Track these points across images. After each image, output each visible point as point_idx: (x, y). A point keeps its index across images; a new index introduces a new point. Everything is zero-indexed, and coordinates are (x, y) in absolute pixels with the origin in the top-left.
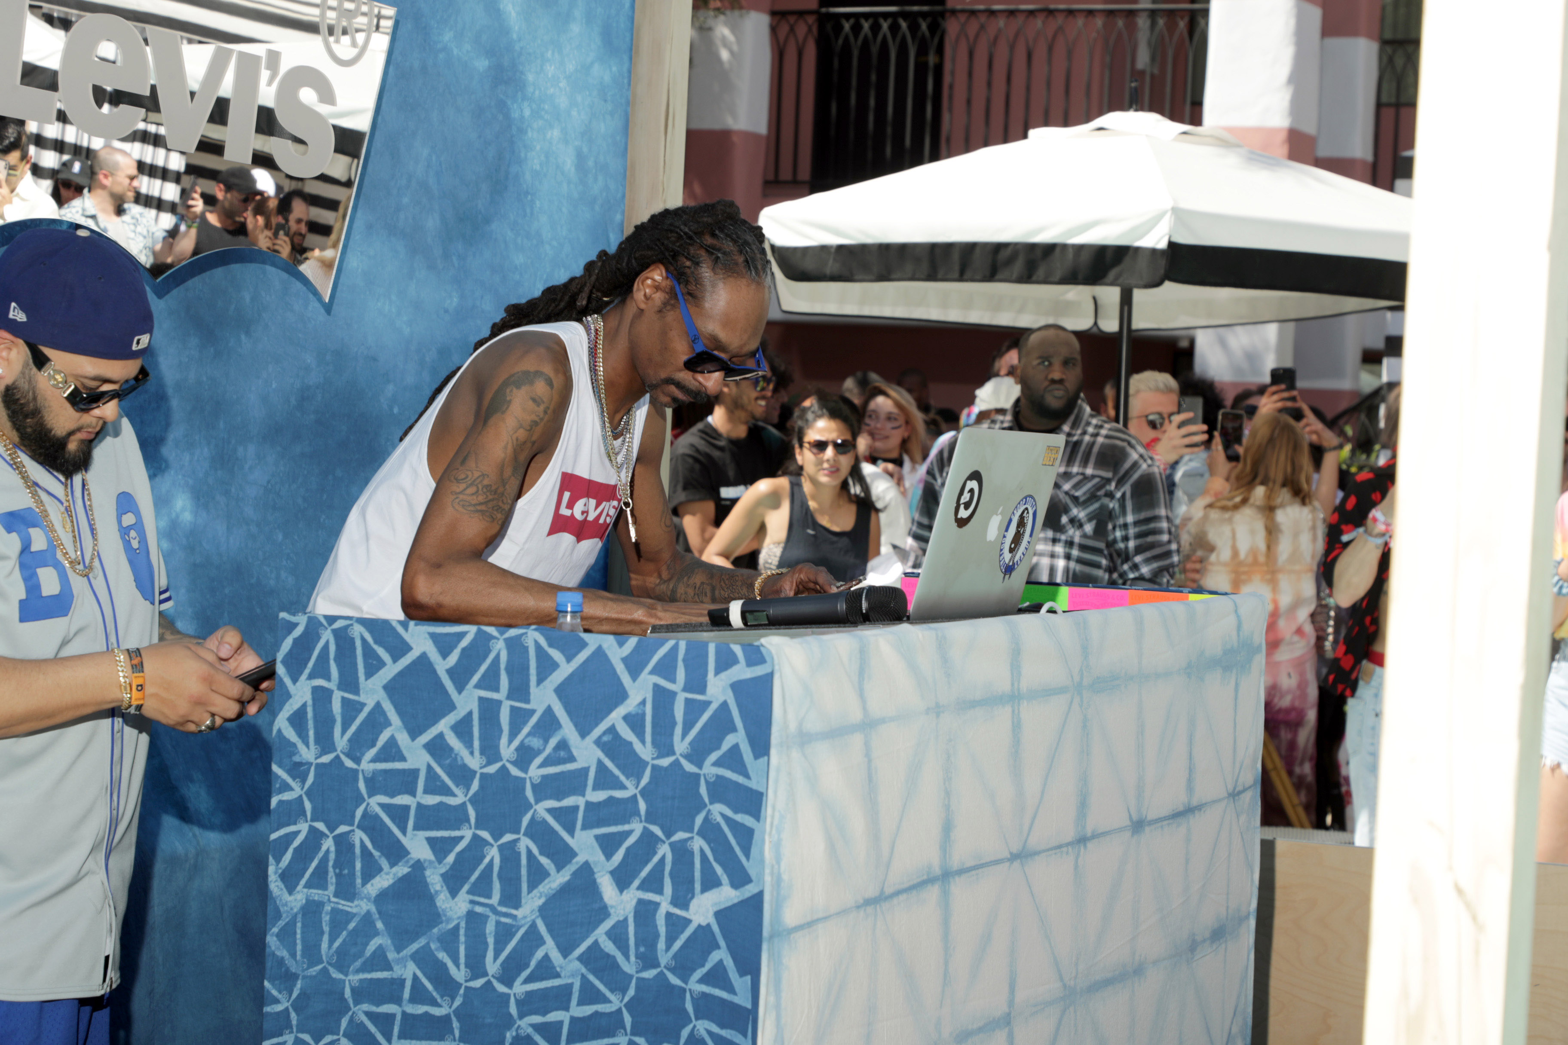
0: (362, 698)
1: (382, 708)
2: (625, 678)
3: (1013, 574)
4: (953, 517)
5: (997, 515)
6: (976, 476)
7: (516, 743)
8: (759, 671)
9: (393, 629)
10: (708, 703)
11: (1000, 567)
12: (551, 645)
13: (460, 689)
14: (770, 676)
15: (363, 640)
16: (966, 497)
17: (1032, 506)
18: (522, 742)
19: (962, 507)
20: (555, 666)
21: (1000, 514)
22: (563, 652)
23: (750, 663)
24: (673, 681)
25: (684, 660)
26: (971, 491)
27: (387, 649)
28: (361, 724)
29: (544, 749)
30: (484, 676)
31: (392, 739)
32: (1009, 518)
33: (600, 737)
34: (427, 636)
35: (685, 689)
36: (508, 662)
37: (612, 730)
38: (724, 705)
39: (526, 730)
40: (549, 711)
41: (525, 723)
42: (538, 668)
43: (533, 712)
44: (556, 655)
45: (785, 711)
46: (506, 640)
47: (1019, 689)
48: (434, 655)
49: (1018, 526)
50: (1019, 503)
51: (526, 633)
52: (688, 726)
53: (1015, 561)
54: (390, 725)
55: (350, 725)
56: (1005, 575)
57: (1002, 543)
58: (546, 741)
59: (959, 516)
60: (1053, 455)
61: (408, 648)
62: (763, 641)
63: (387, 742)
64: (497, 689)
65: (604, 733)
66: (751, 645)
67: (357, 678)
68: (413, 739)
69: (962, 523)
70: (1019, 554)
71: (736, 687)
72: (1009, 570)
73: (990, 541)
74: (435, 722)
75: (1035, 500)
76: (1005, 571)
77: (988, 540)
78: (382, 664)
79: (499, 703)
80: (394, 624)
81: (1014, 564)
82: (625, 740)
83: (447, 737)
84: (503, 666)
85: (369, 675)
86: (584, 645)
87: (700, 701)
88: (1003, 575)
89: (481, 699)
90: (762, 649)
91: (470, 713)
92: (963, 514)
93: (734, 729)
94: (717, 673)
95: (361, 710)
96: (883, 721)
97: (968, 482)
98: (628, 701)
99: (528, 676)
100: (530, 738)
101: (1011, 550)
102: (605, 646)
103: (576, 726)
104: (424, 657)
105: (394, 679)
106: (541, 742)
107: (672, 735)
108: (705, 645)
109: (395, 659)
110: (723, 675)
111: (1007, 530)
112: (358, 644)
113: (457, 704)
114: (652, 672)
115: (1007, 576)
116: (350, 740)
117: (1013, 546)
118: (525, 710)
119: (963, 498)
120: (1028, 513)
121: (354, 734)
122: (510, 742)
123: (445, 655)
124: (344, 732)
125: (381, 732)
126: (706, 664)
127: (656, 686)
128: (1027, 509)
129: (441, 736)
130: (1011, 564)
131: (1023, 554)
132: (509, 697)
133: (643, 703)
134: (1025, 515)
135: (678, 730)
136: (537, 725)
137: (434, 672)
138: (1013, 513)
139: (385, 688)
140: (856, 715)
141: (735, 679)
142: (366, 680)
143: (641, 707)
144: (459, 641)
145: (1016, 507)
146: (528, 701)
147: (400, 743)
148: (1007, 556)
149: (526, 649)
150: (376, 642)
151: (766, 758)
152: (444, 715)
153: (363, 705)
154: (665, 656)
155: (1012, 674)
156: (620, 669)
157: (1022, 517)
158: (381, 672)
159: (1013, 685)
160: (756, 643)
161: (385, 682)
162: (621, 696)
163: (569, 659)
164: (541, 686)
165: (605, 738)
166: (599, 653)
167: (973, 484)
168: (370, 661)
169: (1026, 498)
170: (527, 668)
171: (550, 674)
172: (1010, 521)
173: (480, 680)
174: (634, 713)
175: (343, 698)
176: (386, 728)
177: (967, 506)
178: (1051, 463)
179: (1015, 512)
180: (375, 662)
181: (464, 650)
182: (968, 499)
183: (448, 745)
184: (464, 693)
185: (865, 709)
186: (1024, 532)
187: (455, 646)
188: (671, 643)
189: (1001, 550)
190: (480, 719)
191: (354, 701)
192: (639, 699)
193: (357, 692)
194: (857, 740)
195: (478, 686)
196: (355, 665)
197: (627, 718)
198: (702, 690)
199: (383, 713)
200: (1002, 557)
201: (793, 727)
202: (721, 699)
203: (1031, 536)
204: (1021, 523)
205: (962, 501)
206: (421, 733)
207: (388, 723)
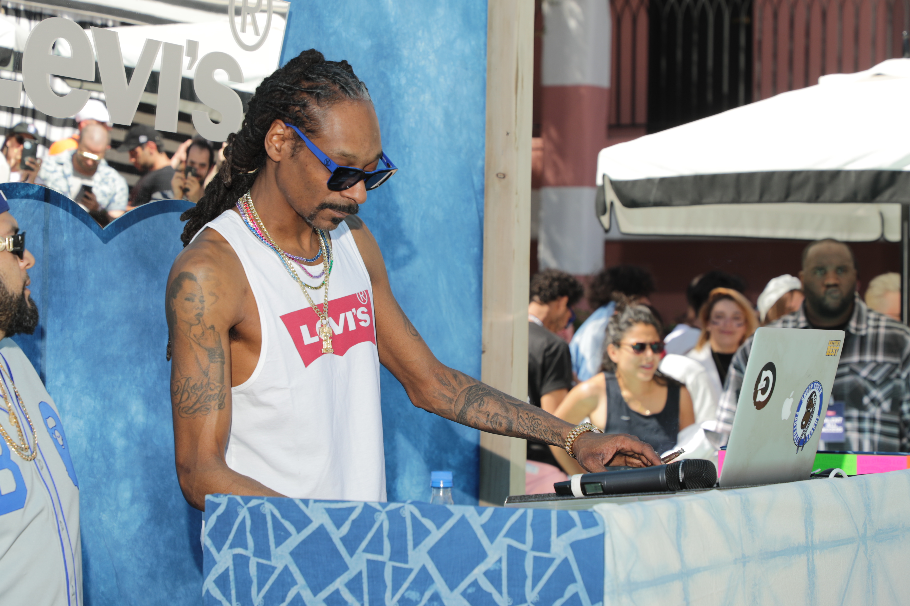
0: (273, 563)
1: (289, 570)
2: (485, 541)
3: (806, 446)
4: (752, 401)
5: (789, 398)
6: (770, 367)
7: (398, 596)
8: (593, 532)
9: (296, 506)
10: (551, 560)
11: (794, 440)
12: (423, 516)
13: (352, 553)
14: (601, 537)
15: (273, 516)
16: (762, 384)
17: (819, 390)
18: (403, 596)
19: (759, 392)
20: (427, 532)
21: (792, 397)
22: (433, 521)
23: (585, 526)
24: (523, 542)
25: (532, 525)
26: (767, 379)
27: (293, 523)
28: (273, 584)
29: (421, 600)
30: (370, 542)
31: (298, 595)
32: (799, 400)
33: (465, 590)
34: (324, 511)
35: (533, 549)
36: (390, 530)
37: (475, 583)
38: (566, 561)
39: (406, 585)
40: (424, 569)
41: (405, 579)
42: (414, 534)
43: (411, 570)
44: (428, 523)
45: (615, 565)
46: (388, 513)
47: (812, 541)
48: (330, 527)
49: (808, 407)
50: (808, 388)
51: (403, 507)
52: (536, 580)
53: (807, 435)
54: (296, 584)
55: (264, 585)
56: (798, 447)
57: (795, 421)
58: (422, 594)
59: (757, 400)
60: (835, 347)
61: (309, 521)
62: (596, 507)
63: (294, 598)
64: (381, 553)
65: (469, 586)
66: (586, 511)
67: (269, 547)
68: (315, 594)
69: (760, 405)
70: (810, 429)
71: (575, 546)
72: (801, 443)
73: (785, 419)
74: (332, 580)
75: (821, 385)
76: (798, 444)
77: (783, 419)
78: (288, 535)
79: (383, 564)
80: (298, 502)
81: (805, 438)
82: (486, 592)
83: (342, 593)
84: (385, 533)
85: (279, 543)
86: (449, 515)
87: (545, 558)
88: (797, 447)
89: (369, 561)
90: (595, 514)
91: (360, 573)
92: (761, 398)
93: (573, 580)
94: (559, 534)
95: (273, 573)
96: (698, 570)
97: (764, 372)
98: (488, 560)
99: (406, 541)
100: (409, 592)
101: (803, 427)
102: (467, 515)
103: (446, 581)
104: (321, 529)
105: (298, 546)
106: (418, 594)
107: (523, 586)
108: (548, 512)
109: (299, 530)
110: (564, 536)
111: (798, 410)
112: (269, 519)
113: (350, 566)
114: (507, 535)
115: (800, 448)
116: (264, 597)
117: (804, 423)
118: (405, 569)
119: (760, 385)
120: (815, 395)
121: (267, 592)
122: (393, 595)
123: (338, 525)
124: (259, 590)
125: (289, 590)
126: (549, 528)
127: (510, 547)
128: (814, 392)
129: (337, 592)
130: (803, 438)
131: (813, 429)
132: (391, 559)
133: (500, 560)
134: (813, 397)
135: (529, 582)
136: (415, 581)
137: (330, 540)
138: (803, 396)
139: (292, 554)
140: (675, 566)
141: (574, 539)
142: (276, 547)
143: (498, 564)
144: (350, 514)
145: (806, 391)
146: (406, 562)
147: (304, 598)
148: (800, 432)
149: (404, 519)
150: (283, 517)
151: (601, 603)
152: (339, 575)
153: (274, 568)
154: (516, 522)
155: (806, 529)
156: (480, 533)
157: (810, 399)
158: (288, 541)
159: (807, 537)
160: (590, 510)
161: (291, 549)
162: (482, 555)
163: (439, 526)
164: (417, 549)
165: (470, 591)
166: (463, 521)
167: (768, 374)
168: (279, 532)
169: (813, 383)
170: (405, 535)
171: (424, 539)
172: (801, 402)
173: (368, 546)
174: (492, 569)
175: (258, 564)
176: (293, 586)
177: (764, 391)
178: (833, 354)
179: (805, 395)
180: (282, 533)
181: (354, 521)
182: (764, 386)
183: (343, 599)
184: (355, 556)
185: (682, 561)
186: (813, 411)
187: (347, 519)
188: (520, 512)
189: (794, 427)
190: (369, 577)
191: (267, 565)
192: (496, 558)
193: (269, 558)
194: (677, 586)
195: (366, 551)
196: (266, 536)
197: (487, 574)
198: (547, 548)
199: (291, 575)
200: (795, 433)
201: (622, 577)
202: (563, 556)
203: (819, 414)
204: (810, 404)
205: (760, 387)
206: (321, 590)
207: (294, 583)
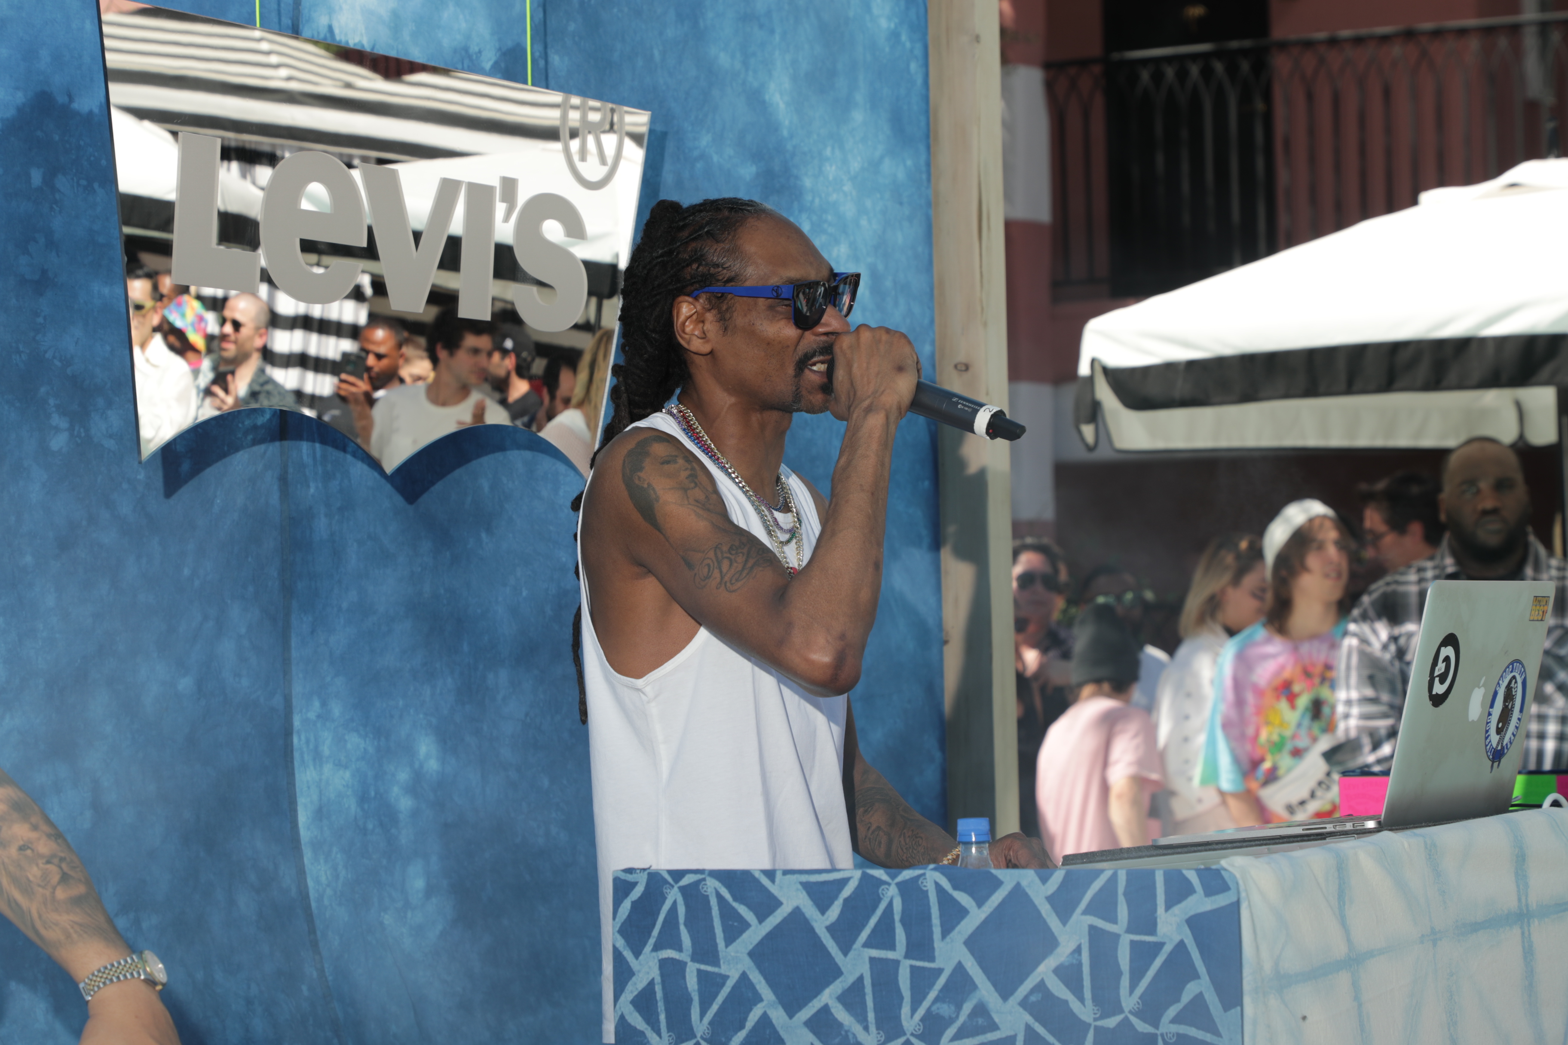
0: (724, 969)
1: (749, 979)
2: (1053, 922)
3: (1503, 760)
4: (1427, 694)
5: (1479, 688)
6: (1451, 640)
7: (921, 1012)
8: (1221, 901)
9: (757, 881)
10: (1160, 946)
11: (1487, 752)
12: (955, 888)
13: (846, 950)
14: (1237, 905)
15: (719, 897)
16: (1441, 667)
17: (1521, 674)
18: (929, 1010)
19: (1437, 679)
20: (963, 912)
21: (1483, 686)
22: (971, 894)
23: (1210, 892)
24: (1114, 921)
25: (1125, 894)
26: (1447, 659)
27: (750, 907)
28: (724, 1002)
29: (957, 1017)
30: (874, 931)
31: (765, 1017)
32: (1493, 690)
33: (1026, 997)
34: (800, 887)
35: (1129, 931)
36: (904, 912)
37: (1041, 986)
38: (1181, 945)
39: (932, 995)
40: (960, 968)
41: (931, 986)
42: (941, 916)
43: (940, 971)
44: (963, 898)
45: (1257, 948)
46: (898, 884)
47: (1527, 905)
48: (810, 910)
49: (1505, 701)
50: (1505, 671)
51: (924, 874)
52: (1136, 975)
53: (1505, 744)
54: (761, 1000)
55: (710, 1004)
56: (1493, 762)
57: (1488, 723)
58: (959, 1007)
59: (1434, 693)
60: (1542, 607)
61: (779, 904)
62: (1224, 863)
63: (758, 1022)
64: (892, 947)
65: (1032, 991)
66: (1208, 869)
67: (715, 945)
68: (791, 1015)
69: (1437, 700)
70: (1509, 735)
71: (1194, 923)
72: (1497, 755)
73: (1473, 721)
74: (817, 993)
75: (1523, 666)
76: (1493, 758)
77: (1470, 720)
78: (745, 925)
79: (897, 963)
80: (757, 875)
81: (1503, 748)
82: (1058, 998)
83: (833, 1011)
84: (897, 917)
85: (730, 940)
86: (997, 884)
87: (1149, 942)
88: (1491, 763)
89: (872, 960)
90: (1223, 872)
91: (861, 979)
92: (1439, 689)
93: (1196, 976)
94: (1168, 908)
95: (723, 984)
96: (1371, 954)
97: (1443, 649)
98: (1059, 950)
99: (930, 926)
100: (938, 1005)
101: (1499, 731)
102: (1024, 883)
103: (995, 985)
104: (797, 912)
105: (761, 943)
106: (953, 1008)
107: (1117, 988)
108: (1151, 874)
109: (761, 919)
110: (1176, 909)
111: (1492, 706)
112: (714, 902)
113: (843, 969)
114: (1085, 912)
115: (1496, 764)
116: (711, 1023)
117: (1500, 725)
118: (930, 969)
119: (1437, 668)
120: (1516, 682)
121: (716, 1015)
122: (914, 1011)
123: (823, 909)
124: (703, 1014)
125: (751, 1010)
126: (1154, 896)
127: (1092, 929)
128: (1514, 677)
129: (826, 1009)
130: (1499, 748)
131: (1513, 734)
132: (907, 956)
133: (1078, 950)
134: (1512, 685)
135: (1125, 982)
136: (946, 988)
137: (812, 930)
138: (1498, 683)
139: (751, 954)
140: (1340, 950)
141: (1192, 913)
142: (727, 946)
143: (1076, 955)
144: (840, 890)
145: (1502, 676)
146: (932, 959)
147: (774, 1021)
148: (1494, 738)
149: (925, 894)
150: (735, 899)
151: (1239, 1008)
152: (827, 984)
153: (725, 978)
154: (1101, 890)
155: (1518, 887)
156: (1045, 909)
157: (1509, 688)
158: (745, 936)
159: (1519, 900)
160: (1214, 867)
161: (751, 947)
162: (1051, 943)
163: (980, 904)
164: (948, 939)
165: (1033, 998)
166: (1018, 892)
167: (1448, 651)
168: (730, 923)
169: (1512, 663)
170: (929, 918)
171: (958, 923)
172: (1495, 694)
173: (870, 937)
174: (1067, 964)
175: (699, 971)
176: (755, 1005)
177: (1443, 678)
178: (1540, 618)
179: (1501, 682)
180: (736, 924)
181: (846, 901)
182: (1443, 670)
183: (836, 1020)
184: (851, 954)
185: (1349, 940)
186: (1513, 707)
187: (836, 897)
188: (1107, 874)
189: (1487, 731)
190: (874, 985)
191: (713, 973)
192: (1072, 946)
193: (716, 962)
194: (1343, 979)
195: (867, 945)
196: (712, 928)
197: (1058, 971)
198: (1151, 927)
199: (751, 986)
200: (1488, 740)
201: (1268, 966)
202: (1177, 939)
203: (1521, 711)
204: (1509, 696)
205: (1437, 673)
206: (800, 1008)
207: (758, 999)
